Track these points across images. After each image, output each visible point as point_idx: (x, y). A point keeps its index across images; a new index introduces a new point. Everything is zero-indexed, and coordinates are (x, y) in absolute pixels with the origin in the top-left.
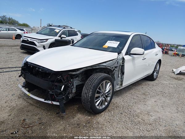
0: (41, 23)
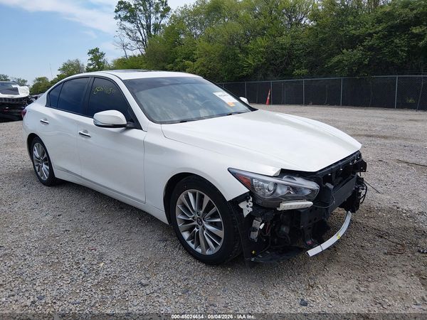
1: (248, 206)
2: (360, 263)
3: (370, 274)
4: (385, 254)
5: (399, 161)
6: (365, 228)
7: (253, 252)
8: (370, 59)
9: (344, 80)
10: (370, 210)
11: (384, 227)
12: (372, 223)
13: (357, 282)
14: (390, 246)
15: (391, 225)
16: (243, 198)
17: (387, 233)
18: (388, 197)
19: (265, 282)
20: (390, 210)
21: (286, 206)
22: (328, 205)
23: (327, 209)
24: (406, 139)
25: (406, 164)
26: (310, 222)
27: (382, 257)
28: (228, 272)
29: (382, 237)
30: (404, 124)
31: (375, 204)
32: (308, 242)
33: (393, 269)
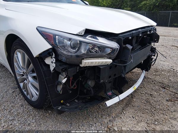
1: (52, 62)
2: (149, 108)
3: (157, 117)
4: (167, 100)
5: (173, 46)
6: (154, 82)
7: (62, 101)
8: (159, 3)
9: (146, 13)
10: (156, 71)
11: (166, 81)
12: (158, 79)
13: (146, 125)
14: (170, 95)
15: (170, 80)
16: (47, 54)
17: (168, 85)
18: (168, 63)
19: (73, 124)
20: (169, 71)
21: (87, 62)
22: (126, 63)
23: (125, 67)
24: (175, 37)
25: (176, 48)
26: (110, 77)
27: (165, 103)
28: (48, 114)
29: (164, 88)
30: (174, 31)
31: (160, 67)
32: (108, 94)
33: (173, 113)
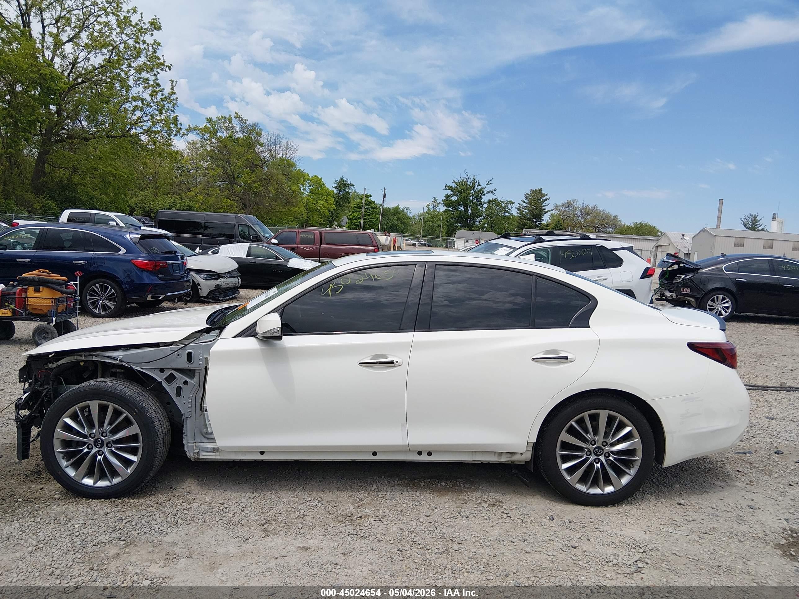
0: (719, 217)
